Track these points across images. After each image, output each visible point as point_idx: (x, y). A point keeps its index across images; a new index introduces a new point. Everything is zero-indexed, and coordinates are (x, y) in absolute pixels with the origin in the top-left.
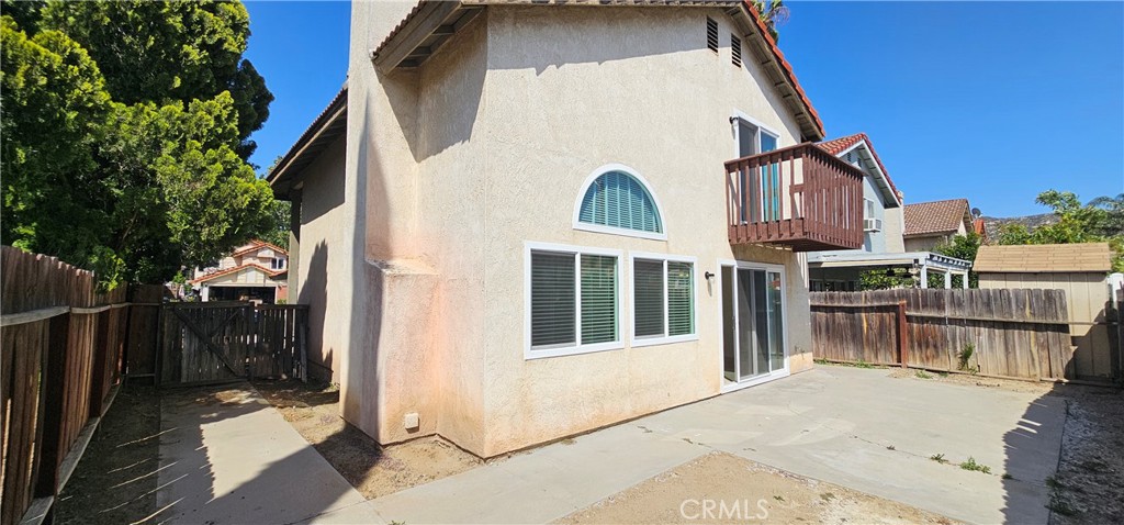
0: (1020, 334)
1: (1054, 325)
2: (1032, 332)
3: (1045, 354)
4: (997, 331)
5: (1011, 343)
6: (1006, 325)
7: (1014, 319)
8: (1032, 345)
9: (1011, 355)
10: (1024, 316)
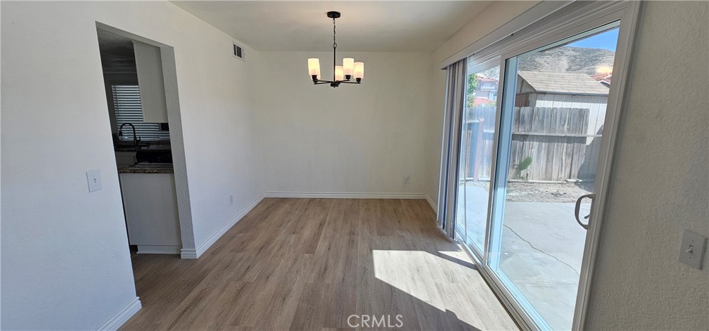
0: (558, 146)
1: (579, 137)
2: (565, 144)
3: (569, 161)
4: (544, 144)
5: (551, 153)
6: (550, 139)
7: (557, 134)
8: (564, 154)
9: (550, 163)
10: (563, 132)
